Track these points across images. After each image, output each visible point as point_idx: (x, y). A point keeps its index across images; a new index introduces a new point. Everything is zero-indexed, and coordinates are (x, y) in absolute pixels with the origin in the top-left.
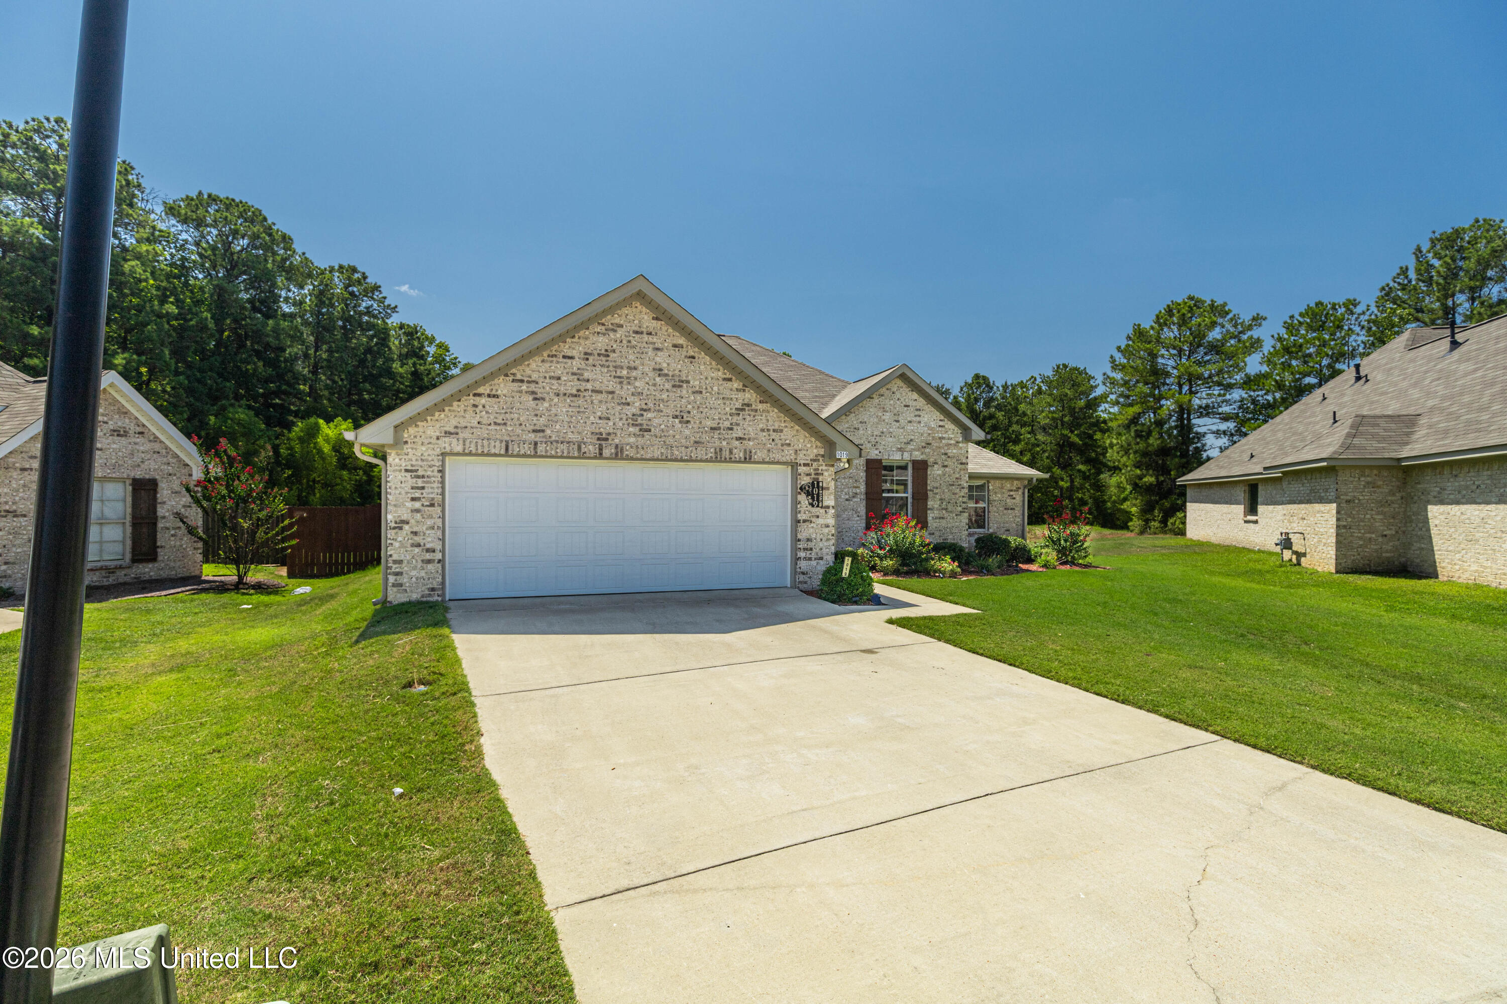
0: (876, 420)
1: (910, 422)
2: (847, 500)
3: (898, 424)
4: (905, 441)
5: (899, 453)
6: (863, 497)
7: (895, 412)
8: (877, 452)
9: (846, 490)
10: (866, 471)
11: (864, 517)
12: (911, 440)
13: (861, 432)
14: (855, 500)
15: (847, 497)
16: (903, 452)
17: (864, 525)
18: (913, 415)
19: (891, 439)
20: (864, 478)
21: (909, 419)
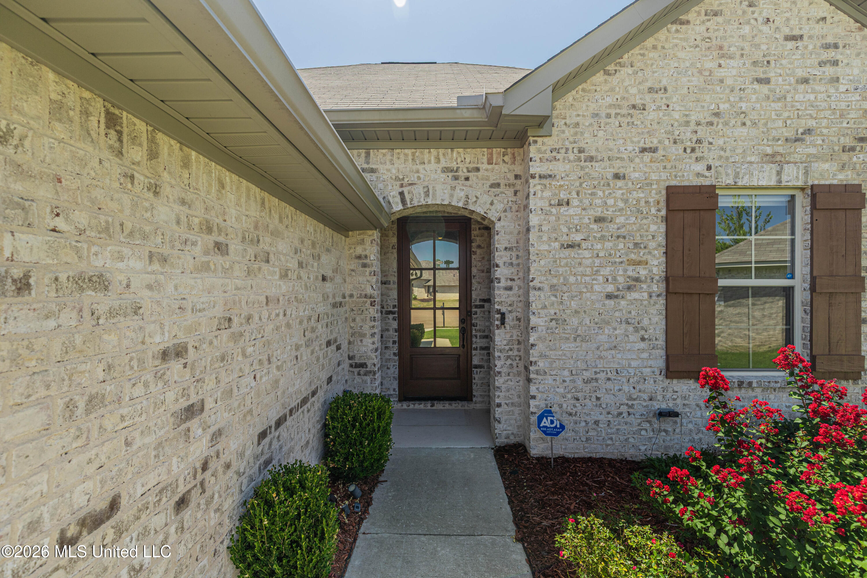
0: (696, 81)
1: (806, 81)
2: (609, 296)
3: (764, 89)
4: (790, 134)
5: (770, 170)
6: (658, 288)
7: (758, 55)
8: (700, 167)
9: (606, 271)
10: (667, 219)
11: (661, 342)
12: (808, 131)
13: (651, 115)
14: (635, 295)
15: (610, 288)
16: (780, 164)
17: (661, 363)
18: (814, 60)
19: (744, 131)
20: (661, 239)
21: (800, 73)
